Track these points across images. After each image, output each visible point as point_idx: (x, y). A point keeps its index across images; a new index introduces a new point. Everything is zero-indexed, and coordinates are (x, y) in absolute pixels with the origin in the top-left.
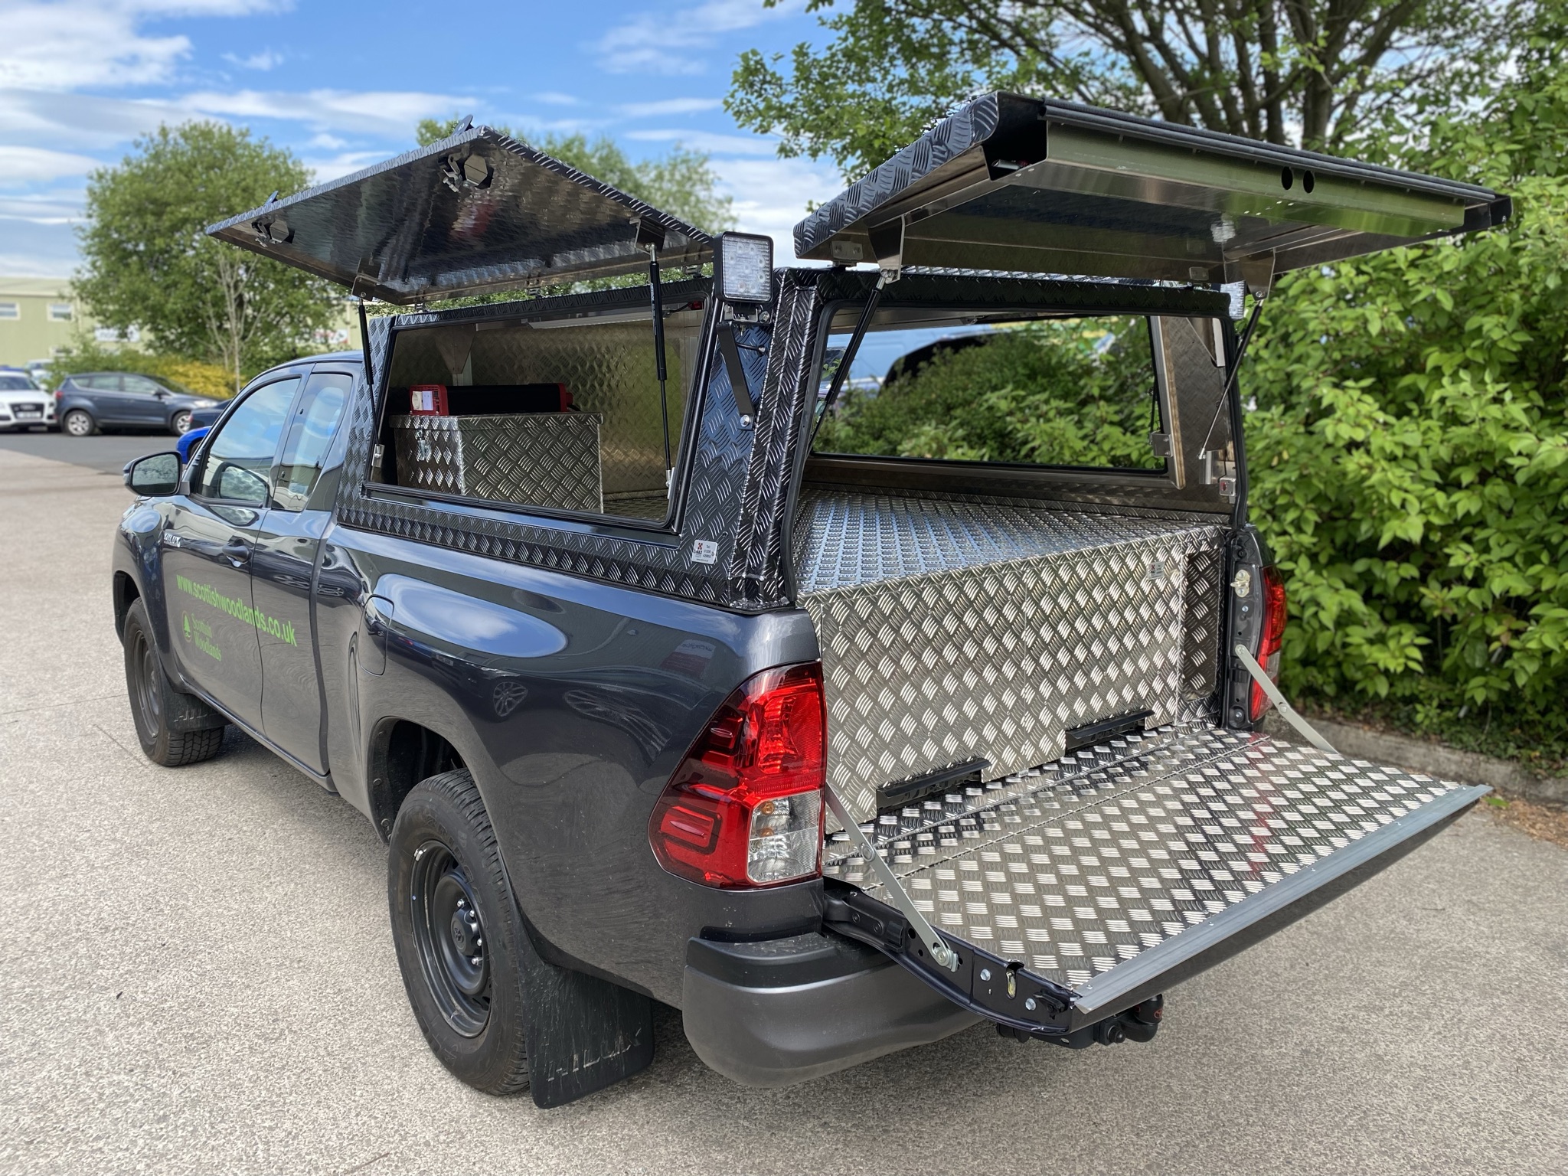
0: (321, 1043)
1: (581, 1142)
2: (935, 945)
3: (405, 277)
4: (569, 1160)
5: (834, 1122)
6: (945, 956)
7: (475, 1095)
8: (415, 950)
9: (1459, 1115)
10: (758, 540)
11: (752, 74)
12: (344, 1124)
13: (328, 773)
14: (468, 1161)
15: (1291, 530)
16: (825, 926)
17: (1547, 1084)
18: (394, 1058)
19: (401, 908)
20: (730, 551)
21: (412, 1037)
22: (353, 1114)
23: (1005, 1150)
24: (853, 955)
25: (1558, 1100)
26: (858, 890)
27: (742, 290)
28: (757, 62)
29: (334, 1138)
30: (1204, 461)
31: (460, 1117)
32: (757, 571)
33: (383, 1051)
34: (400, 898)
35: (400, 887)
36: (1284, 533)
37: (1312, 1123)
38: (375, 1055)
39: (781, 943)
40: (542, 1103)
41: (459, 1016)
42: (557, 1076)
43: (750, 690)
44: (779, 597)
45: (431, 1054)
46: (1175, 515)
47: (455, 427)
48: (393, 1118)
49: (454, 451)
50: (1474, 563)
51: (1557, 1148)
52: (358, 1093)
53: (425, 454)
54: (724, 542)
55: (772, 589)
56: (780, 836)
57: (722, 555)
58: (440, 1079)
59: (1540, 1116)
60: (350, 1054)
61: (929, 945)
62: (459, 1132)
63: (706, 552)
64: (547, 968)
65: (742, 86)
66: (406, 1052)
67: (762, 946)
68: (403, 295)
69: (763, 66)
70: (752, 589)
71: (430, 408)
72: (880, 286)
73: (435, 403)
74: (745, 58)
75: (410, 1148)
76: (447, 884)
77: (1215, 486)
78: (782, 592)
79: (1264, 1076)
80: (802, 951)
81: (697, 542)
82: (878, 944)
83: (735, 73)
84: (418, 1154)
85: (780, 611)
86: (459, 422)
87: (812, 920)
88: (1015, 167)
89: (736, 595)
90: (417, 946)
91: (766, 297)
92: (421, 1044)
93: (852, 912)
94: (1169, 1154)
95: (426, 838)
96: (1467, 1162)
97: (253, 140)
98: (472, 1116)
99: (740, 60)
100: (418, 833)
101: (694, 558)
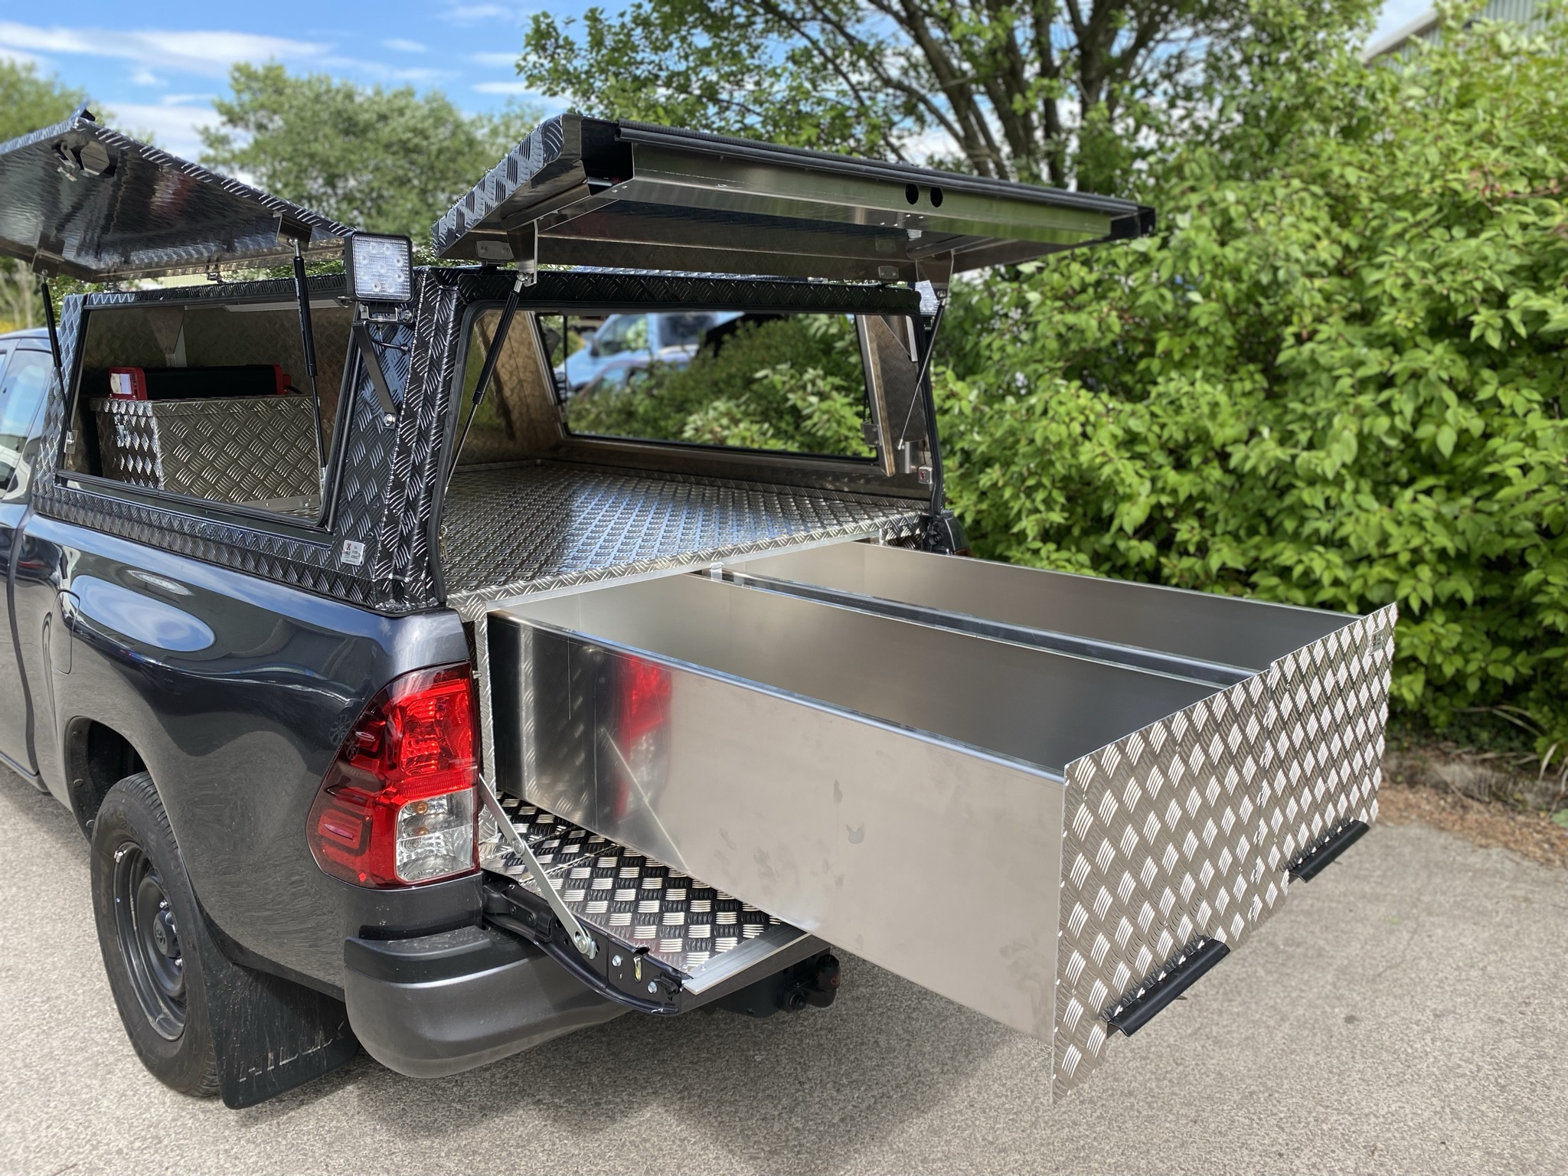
0: (19, 1055)
1: (284, 1138)
2: (577, 934)
3: (97, 254)
4: (269, 1157)
5: (548, 1099)
6: (585, 943)
7: (180, 1098)
8: (119, 954)
9: (1132, 1050)
10: (405, 541)
11: (542, 37)
12: (32, 1137)
13: (38, 773)
14: (161, 1166)
15: (1042, 507)
16: (485, 919)
17: (1215, 1017)
18: (97, 1065)
19: (105, 911)
20: (375, 553)
21: (121, 1042)
22: (44, 1125)
23: (710, 1114)
24: (512, 946)
25: (1222, 1031)
26: (516, 883)
27: (377, 290)
28: (549, 25)
29: (20, 1151)
30: (903, 451)
31: (160, 1122)
32: (402, 572)
33: (87, 1059)
34: (104, 902)
35: (103, 890)
36: (1037, 511)
37: (999, 1068)
38: (78, 1064)
39: (435, 938)
40: (231, 1104)
41: (165, 1020)
42: (250, 1076)
43: (395, 692)
44: (427, 599)
45: (137, 1059)
46: (885, 501)
47: (150, 414)
48: (86, 1128)
49: (151, 438)
50: (1196, 539)
51: (1213, 1076)
52: (52, 1105)
53: (125, 441)
54: (370, 542)
55: (419, 589)
56: (437, 834)
57: (369, 555)
58: (145, 1084)
59: (1203, 1047)
60: (51, 1064)
61: (570, 931)
62: (157, 1137)
63: (354, 553)
64: (236, 968)
65: (536, 50)
66: (111, 1058)
67: (416, 943)
68: (97, 272)
69: (555, 29)
70: (398, 591)
71: (129, 392)
72: (518, 289)
73: (133, 387)
74: (536, 20)
75: (100, 1157)
76: (149, 885)
77: (915, 475)
78: (430, 593)
79: (966, 1026)
80: (454, 946)
81: (346, 542)
82: (528, 933)
83: (527, 36)
84: (108, 1163)
85: (429, 612)
86: (153, 408)
87: (472, 914)
88: (609, 184)
89: (383, 596)
90: (122, 950)
91: (407, 297)
92: (129, 1049)
93: (510, 904)
94: (864, 1106)
95: (124, 840)
96: (1131, 1094)
97: (41, 76)
98: (174, 1120)
99: (531, 22)
100: (115, 834)
101: (343, 559)
